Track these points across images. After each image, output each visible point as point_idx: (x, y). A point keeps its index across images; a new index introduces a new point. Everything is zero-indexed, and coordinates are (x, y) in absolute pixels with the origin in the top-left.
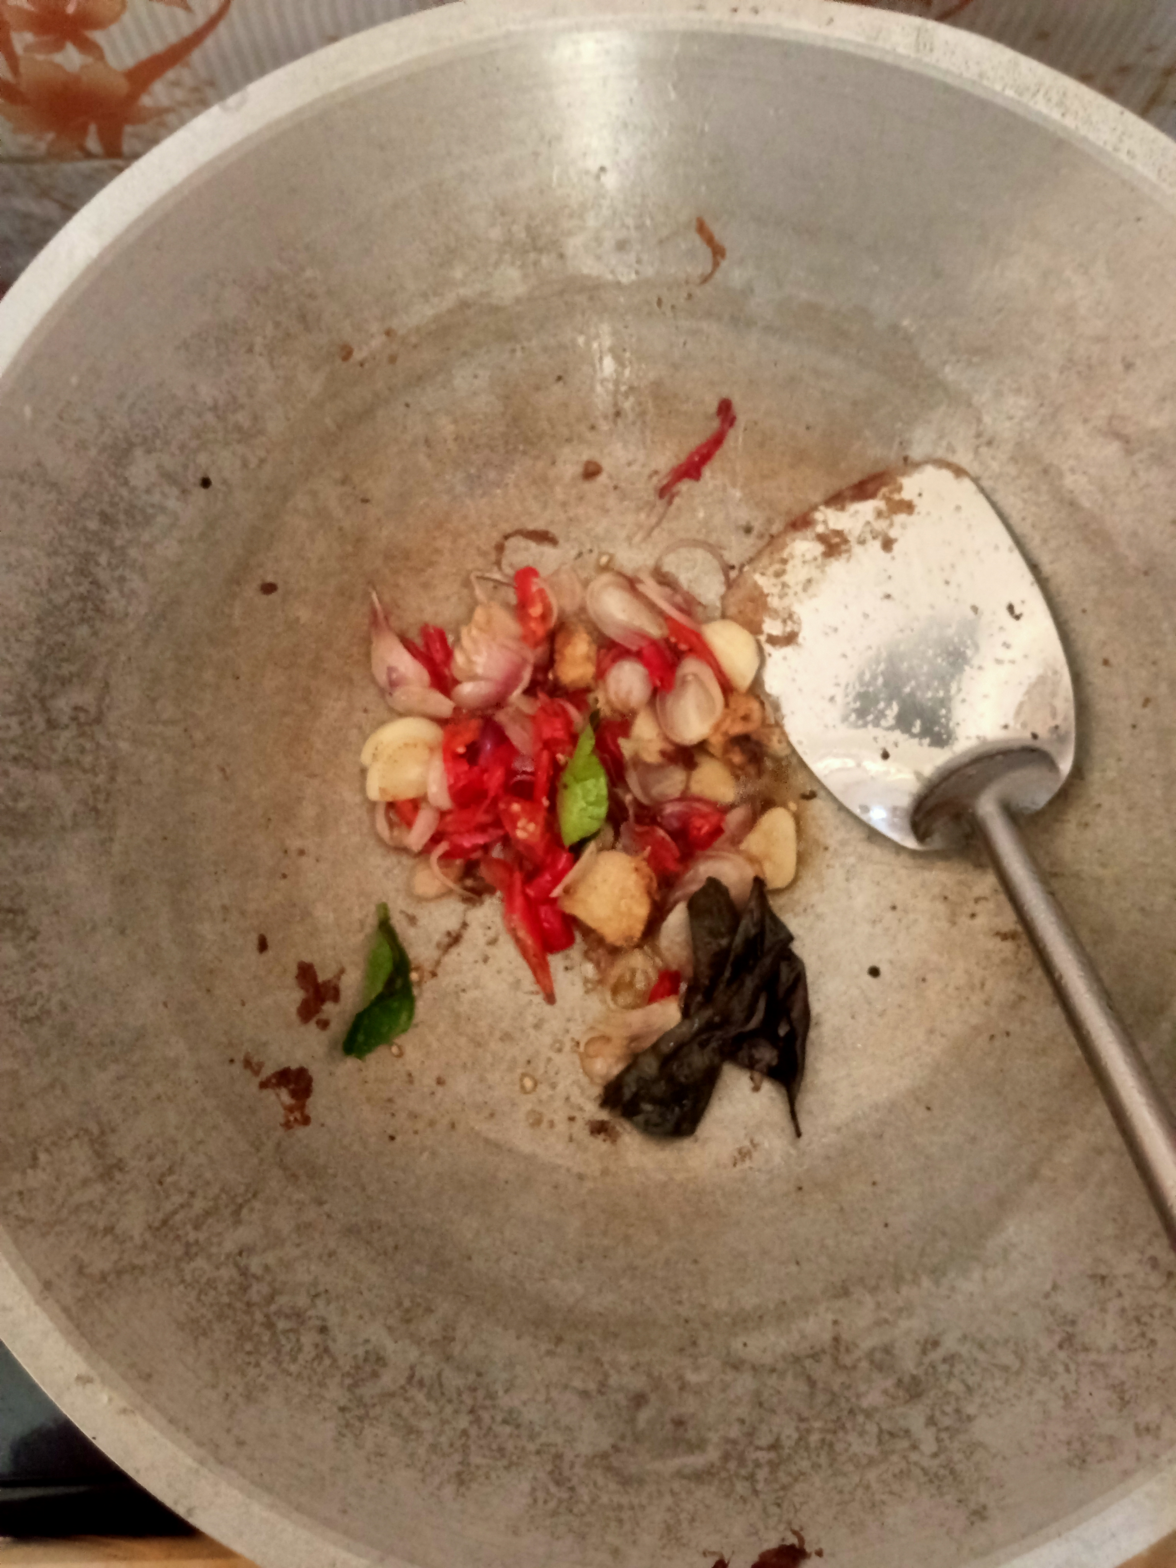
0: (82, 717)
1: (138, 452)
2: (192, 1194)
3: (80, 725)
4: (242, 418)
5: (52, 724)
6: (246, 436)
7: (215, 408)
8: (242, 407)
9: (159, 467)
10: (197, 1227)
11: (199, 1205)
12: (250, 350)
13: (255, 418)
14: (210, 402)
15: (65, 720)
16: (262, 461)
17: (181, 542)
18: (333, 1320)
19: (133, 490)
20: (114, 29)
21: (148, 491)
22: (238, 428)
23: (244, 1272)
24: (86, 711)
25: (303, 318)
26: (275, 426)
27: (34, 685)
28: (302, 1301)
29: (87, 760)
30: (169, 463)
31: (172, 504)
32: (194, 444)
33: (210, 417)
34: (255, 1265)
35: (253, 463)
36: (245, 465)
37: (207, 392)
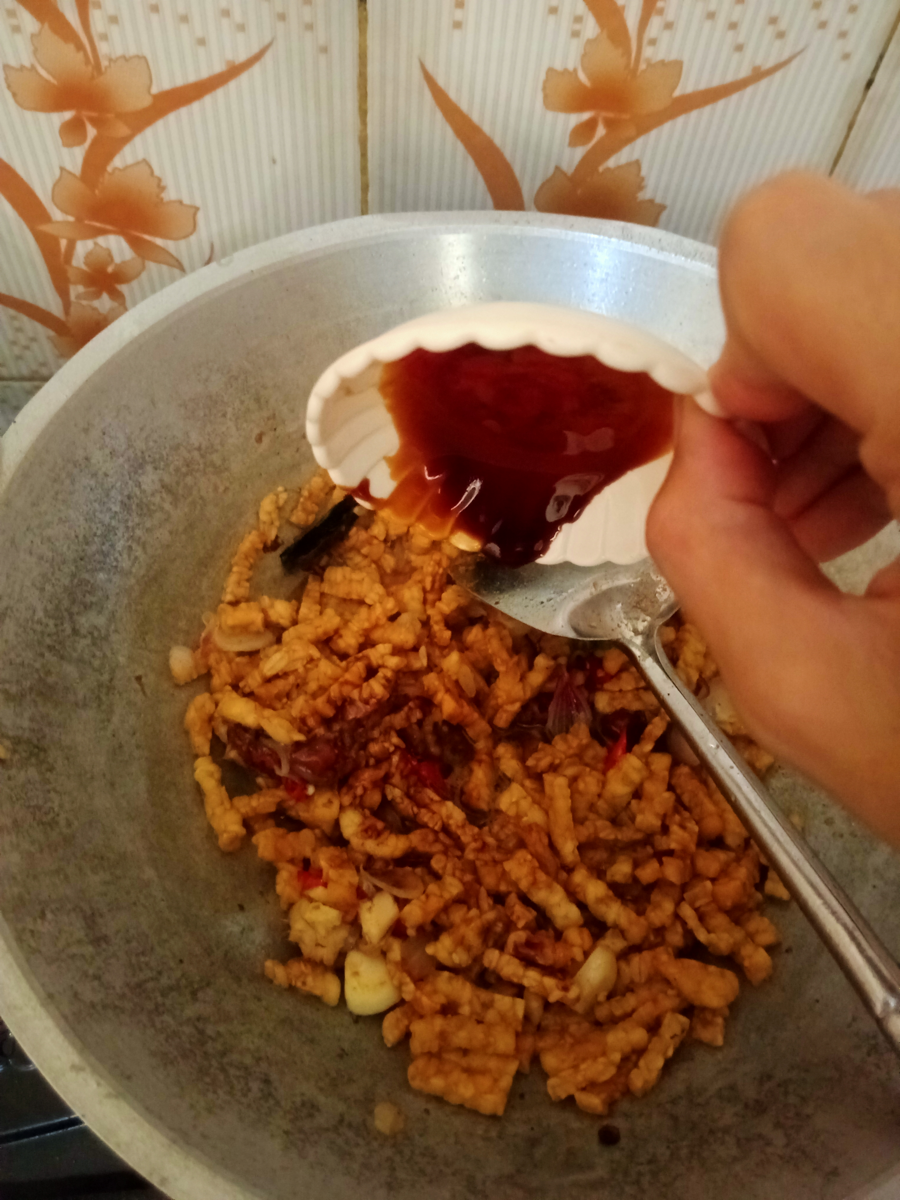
0: (96, 634)
1: (149, 468)
2: (160, 973)
3: (93, 637)
4: (216, 458)
5: (75, 632)
6: (219, 470)
7: (199, 449)
8: (217, 451)
9: (161, 480)
10: (164, 995)
11: (164, 981)
12: (224, 415)
13: (224, 460)
14: (197, 445)
15: (83, 631)
16: (226, 489)
17: (171, 533)
18: (274, 1077)
19: (143, 492)
20: (135, 283)
21: (153, 495)
22: (213, 465)
23: (201, 1032)
24: (99, 631)
25: (258, 400)
26: (236, 467)
27: (66, 603)
28: (248, 1060)
29: (96, 663)
30: (167, 479)
31: (167, 506)
32: (184, 470)
33: (196, 454)
34: (210, 1030)
35: (221, 489)
36: (216, 489)
37: (195, 438)
